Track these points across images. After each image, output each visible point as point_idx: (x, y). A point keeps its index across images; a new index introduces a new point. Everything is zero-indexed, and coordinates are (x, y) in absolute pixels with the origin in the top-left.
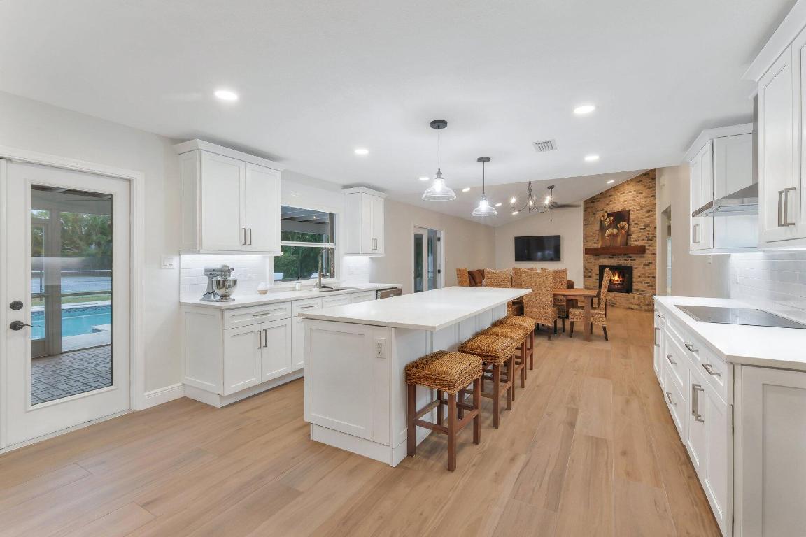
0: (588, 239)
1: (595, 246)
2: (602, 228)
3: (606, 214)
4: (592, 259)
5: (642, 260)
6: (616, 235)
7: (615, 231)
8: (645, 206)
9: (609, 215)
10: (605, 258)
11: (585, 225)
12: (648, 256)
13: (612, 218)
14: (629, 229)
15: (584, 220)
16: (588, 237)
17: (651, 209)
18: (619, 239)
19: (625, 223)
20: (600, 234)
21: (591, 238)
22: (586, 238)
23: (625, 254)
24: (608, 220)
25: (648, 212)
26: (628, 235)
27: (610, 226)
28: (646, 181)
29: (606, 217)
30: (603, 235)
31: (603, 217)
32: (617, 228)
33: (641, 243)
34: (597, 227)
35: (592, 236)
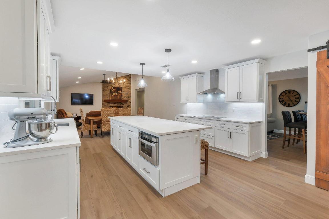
0: (105, 96)
1: (108, 99)
2: (111, 92)
3: (113, 87)
4: (106, 104)
5: (126, 104)
6: (117, 96)
7: (117, 94)
8: (128, 86)
9: (114, 88)
10: (112, 104)
11: (103, 91)
12: (128, 103)
13: (115, 89)
14: (122, 94)
15: (103, 89)
16: (104, 95)
17: (130, 88)
18: (118, 97)
19: (120, 91)
20: (110, 95)
21: (106, 96)
22: (103, 96)
23: (120, 103)
24: (113, 90)
25: (128, 88)
26: (122, 96)
27: (114, 92)
28: (128, 78)
29: (112, 88)
30: (111, 95)
31: (111, 88)
32: (117, 93)
33: (126, 99)
34: (109, 92)
35: (106, 95)
